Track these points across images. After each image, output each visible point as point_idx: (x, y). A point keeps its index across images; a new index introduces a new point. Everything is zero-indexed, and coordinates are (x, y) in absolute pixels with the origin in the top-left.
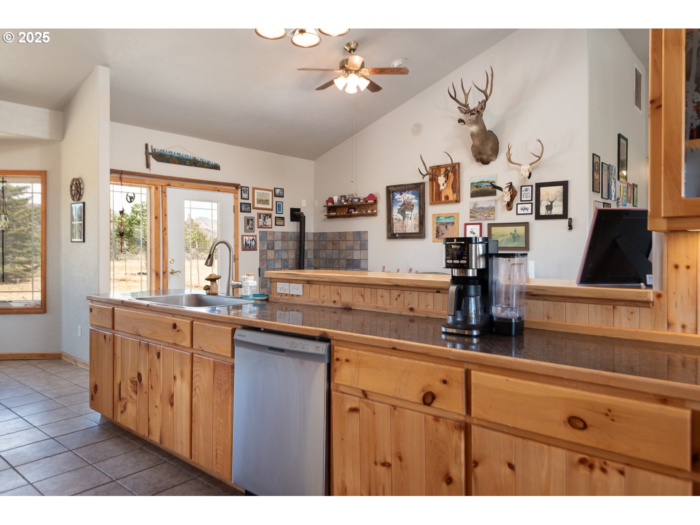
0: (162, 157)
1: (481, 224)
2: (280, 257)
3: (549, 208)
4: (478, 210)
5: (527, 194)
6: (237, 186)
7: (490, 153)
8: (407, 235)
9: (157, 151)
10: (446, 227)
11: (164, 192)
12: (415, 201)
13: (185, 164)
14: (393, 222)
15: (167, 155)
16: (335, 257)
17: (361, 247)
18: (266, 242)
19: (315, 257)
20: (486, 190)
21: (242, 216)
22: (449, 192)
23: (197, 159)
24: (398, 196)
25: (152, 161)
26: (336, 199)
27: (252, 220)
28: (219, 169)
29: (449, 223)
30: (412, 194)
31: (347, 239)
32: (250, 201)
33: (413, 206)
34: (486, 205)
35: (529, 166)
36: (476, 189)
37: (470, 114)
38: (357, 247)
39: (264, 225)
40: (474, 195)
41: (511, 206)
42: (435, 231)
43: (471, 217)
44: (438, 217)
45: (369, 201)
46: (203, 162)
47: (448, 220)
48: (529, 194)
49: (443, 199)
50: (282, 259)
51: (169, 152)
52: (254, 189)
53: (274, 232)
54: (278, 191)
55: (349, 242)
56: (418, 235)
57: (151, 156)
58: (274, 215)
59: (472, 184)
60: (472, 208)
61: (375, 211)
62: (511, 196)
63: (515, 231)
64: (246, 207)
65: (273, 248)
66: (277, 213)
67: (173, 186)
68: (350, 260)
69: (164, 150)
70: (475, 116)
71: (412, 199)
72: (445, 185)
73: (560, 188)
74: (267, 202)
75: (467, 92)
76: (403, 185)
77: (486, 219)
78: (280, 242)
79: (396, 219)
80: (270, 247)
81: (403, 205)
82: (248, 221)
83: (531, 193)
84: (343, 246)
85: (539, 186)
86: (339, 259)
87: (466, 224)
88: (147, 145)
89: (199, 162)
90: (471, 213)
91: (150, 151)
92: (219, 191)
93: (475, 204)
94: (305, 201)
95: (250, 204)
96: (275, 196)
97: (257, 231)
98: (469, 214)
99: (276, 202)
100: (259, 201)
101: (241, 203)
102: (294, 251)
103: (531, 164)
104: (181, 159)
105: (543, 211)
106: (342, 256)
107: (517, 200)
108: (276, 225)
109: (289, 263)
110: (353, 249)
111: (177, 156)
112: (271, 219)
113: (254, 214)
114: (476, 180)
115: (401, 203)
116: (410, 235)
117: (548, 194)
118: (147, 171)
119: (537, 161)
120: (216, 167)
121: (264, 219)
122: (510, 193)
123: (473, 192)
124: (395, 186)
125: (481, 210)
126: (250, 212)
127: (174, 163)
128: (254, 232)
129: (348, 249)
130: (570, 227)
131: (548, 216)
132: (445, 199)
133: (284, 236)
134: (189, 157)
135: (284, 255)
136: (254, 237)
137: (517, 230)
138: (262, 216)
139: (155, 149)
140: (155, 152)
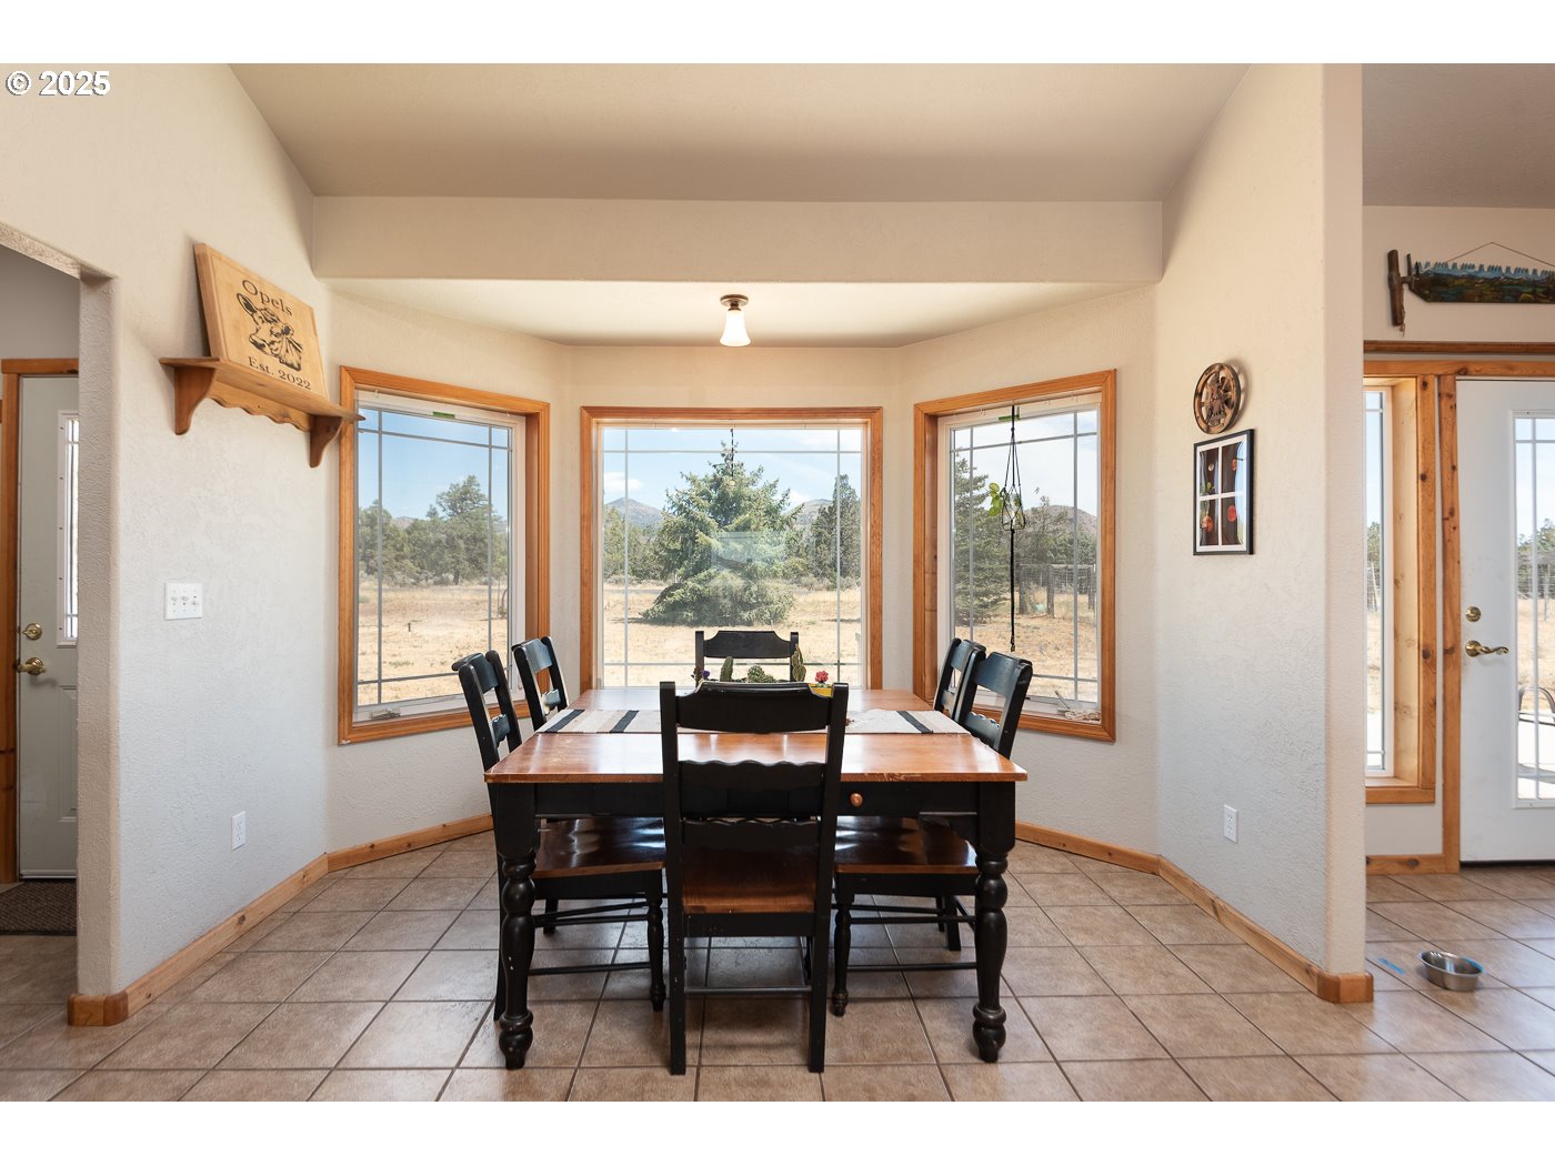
0: (1440, 287)
9: (1423, 270)
11: (1448, 397)
13: (1515, 299)
15: (1456, 278)
25: (1410, 301)
51: (1464, 266)
57: (1406, 286)
67: (1479, 373)
69: (1446, 265)
88: (1392, 256)
91: (1403, 272)
104: (1501, 284)
111: (1490, 275)
118: (1393, 335)
127: (1481, 298)
134: (1529, 273)
139: (1417, 265)
140: (1418, 274)
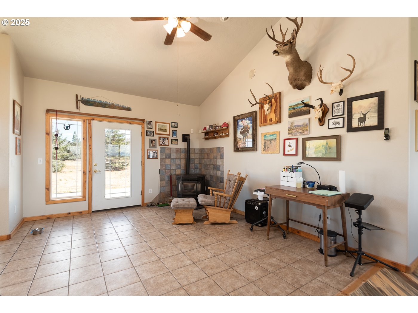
0: (87, 102)
1: (297, 139)
2: (175, 163)
3: (362, 120)
4: (295, 128)
5: (339, 110)
6: (143, 121)
7: (303, 78)
8: (245, 149)
9: (84, 99)
10: (271, 142)
11: (90, 124)
12: (250, 125)
13: (105, 107)
14: (237, 140)
15: (92, 101)
16: (208, 163)
17: (220, 157)
18: (165, 154)
19: (200, 163)
20: (301, 110)
21: (147, 139)
22: (273, 116)
23: (114, 104)
24: (240, 123)
25: (81, 105)
26: (208, 128)
27: (154, 141)
28: (131, 111)
29: (273, 139)
30: (248, 120)
31: (214, 152)
32: (153, 129)
33: (249, 129)
34: (301, 123)
35: (340, 83)
36: (293, 111)
37: (283, 45)
38: (219, 157)
39: (163, 144)
40: (291, 116)
41: (323, 122)
42: (263, 145)
43: (289, 134)
44: (265, 135)
45: (223, 127)
46: (119, 106)
47: (272, 137)
48: (340, 110)
49: (268, 121)
50: (176, 164)
51: (94, 100)
52: (156, 122)
53: (170, 148)
54: (173, 124)
55: (215, 154)
56: (252, 149)
57: (80, 102)
58: (171, 137)
59: (290, 107)
60: (289, 126)
61: (227, 134)
62: (323, 113)
63: (327, 144)
64: (150, 133)
65: (170, 157)
66: (172, 137)
67: (96, 120)
68: (215, 165)
69: (90, 99)
70: (287, 46)
71: (248, 124)
72: (269, 110)
73: (375, 100)
74: (165, 130)
75: (284, 33)
76: (243, 114)
77: (301, 134)
78: (175, 154)
79: (239, 138)
80: (168, 157)
81: (243, 128)
82: (151, 142)
83: (342, 108)
84: (212, 156)
85: (351, 101)
86: (210, 164)
87: (285, 140)
88: (77, 95)
89: (116, 106)
90: (288, 130)
91: (79, 98)
92: (130, 123)
93: (292, 123)
94: (193, 130)
95: (153, 131)
96: (171, 127)
97: (158, 148)
98: (287, 132)
99: (172, 130)
100: (161, 130)
101: (147, 131)
102: (185, 159)
103: (342, 81)
104: (102, 104)
105: (355, 124)
106: (211, 163)
107: (329, 116)
108: (172, 144)
109: (181, 166)
110: (216, 158)
111: (100, 102)
112: (169, 140)
113: (156, 137)
114: (293, 104)
115: (242, 127)
116: (247, 149)
117: (360, 107)
118: (77, 111)
119: (349, 76)
120: (129, 109)
121: (164, 140)
122: (322, 110)
123: (290, 113)
124: (239, 116)
125: (297, 127)
126: (153, 136)
127: (97, 106)
128: (156, 148)
129: (214, 158)
130: (387, 138)
131: (361, 127)
132: (270, 122)
133: (178, 151)
134: (109, 103)
135: (178, 162)
136: (156, 151)
137: (328, 142)
138: (162, 138)
139: (83, 98)
140: (83, 100)
